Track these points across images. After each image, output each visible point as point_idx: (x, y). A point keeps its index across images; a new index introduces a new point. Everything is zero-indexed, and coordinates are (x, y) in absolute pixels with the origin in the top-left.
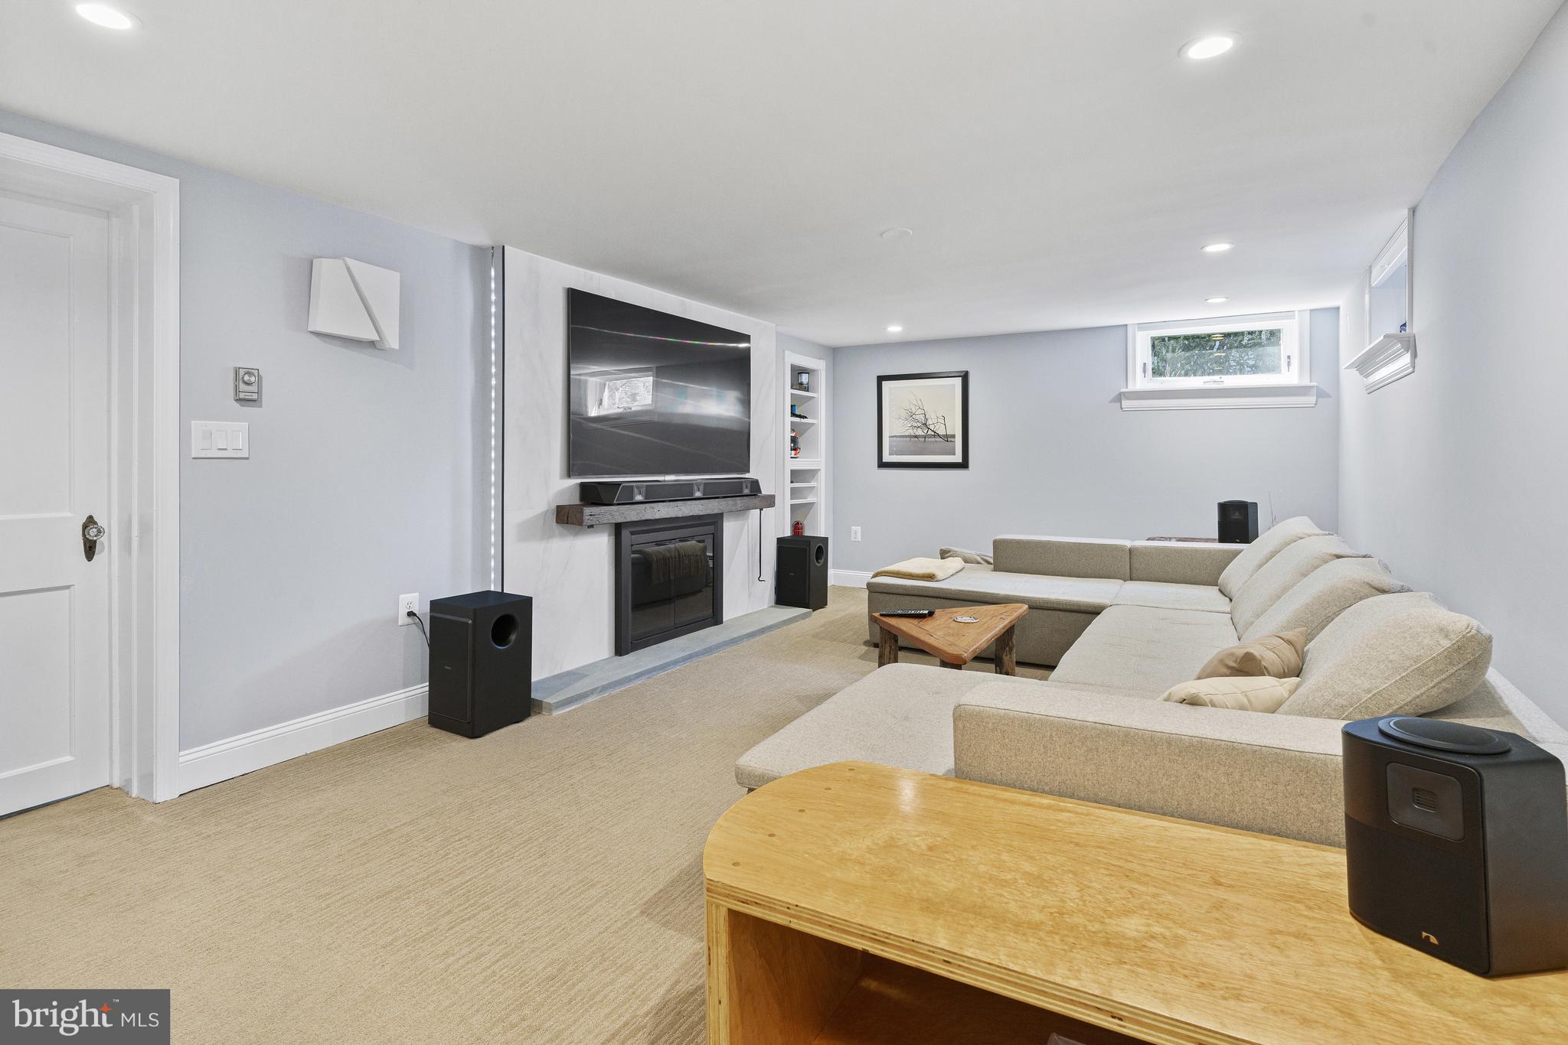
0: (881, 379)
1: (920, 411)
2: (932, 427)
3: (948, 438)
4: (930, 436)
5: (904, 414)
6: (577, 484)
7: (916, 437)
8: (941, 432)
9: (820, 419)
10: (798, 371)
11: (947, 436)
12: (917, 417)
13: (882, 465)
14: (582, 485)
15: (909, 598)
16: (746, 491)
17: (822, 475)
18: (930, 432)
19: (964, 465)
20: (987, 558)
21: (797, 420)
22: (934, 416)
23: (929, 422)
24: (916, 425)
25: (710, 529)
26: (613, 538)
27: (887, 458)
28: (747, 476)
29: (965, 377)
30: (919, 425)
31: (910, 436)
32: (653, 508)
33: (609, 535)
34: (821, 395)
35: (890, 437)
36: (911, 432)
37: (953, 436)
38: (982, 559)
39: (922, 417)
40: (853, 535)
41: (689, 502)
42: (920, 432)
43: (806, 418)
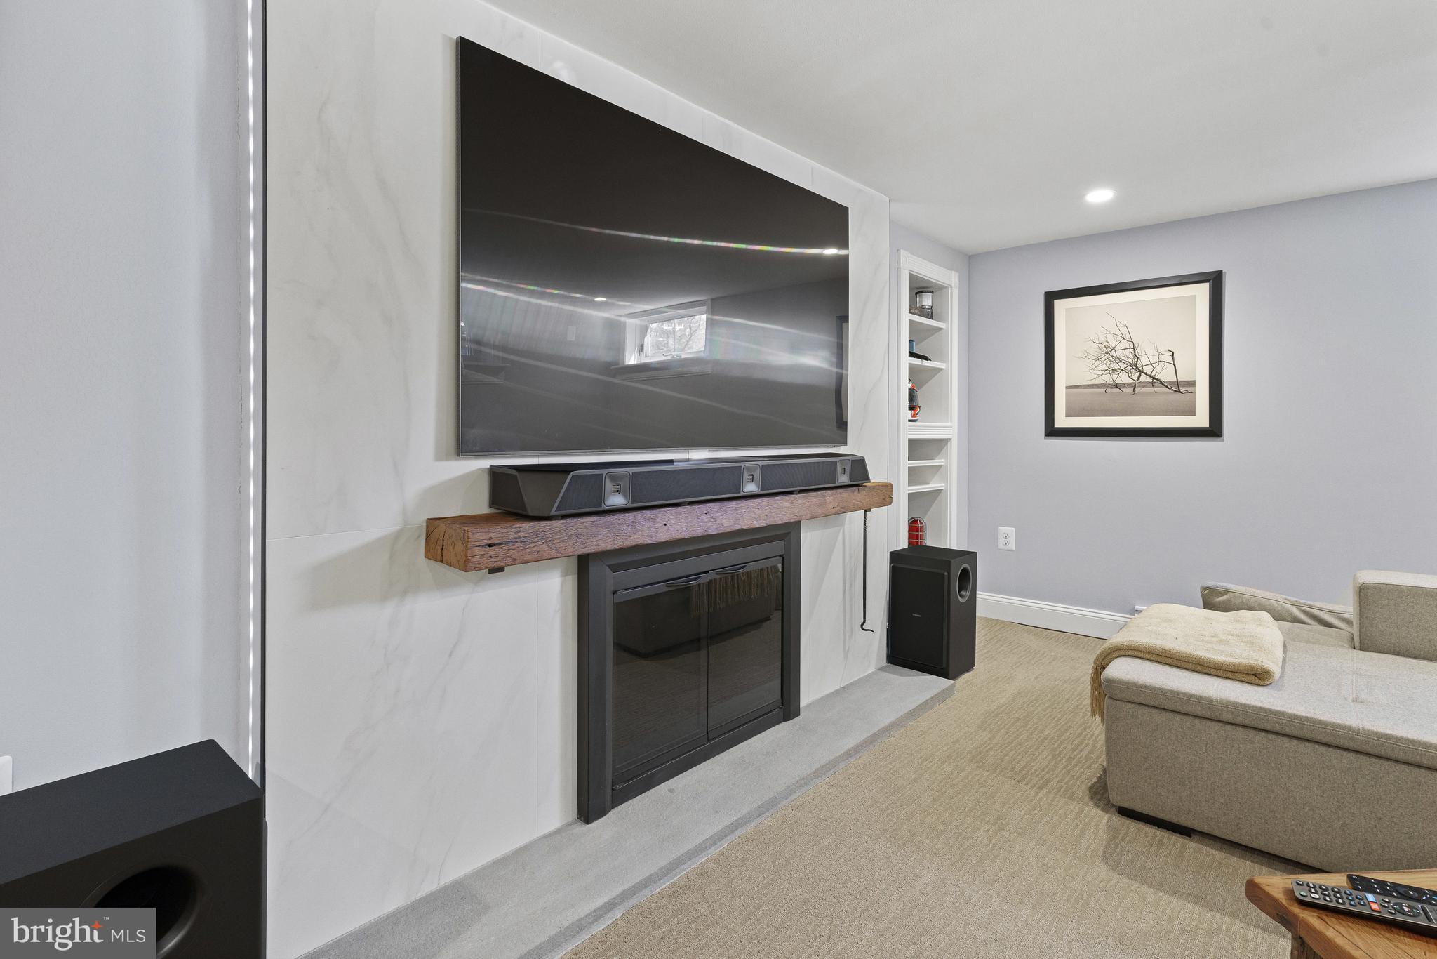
0: (1051, 297)
1: (1124, 344)
2: (1147, 369)
3: (1182, 387)
4: (1145, 385)
5: (1094, 350)
6: (483, 470)
7: (1116, 386)
8: (1167, 375)
9: (951, 364)
10: (919, 288)
11: (1177, 383)
12: (1120, 354)
13: (1052, 431)
14: (494, 473)
16: (843, 479)
17: (953, 449)
18: (1143, 378)
19: (1214, 430)
20: (1316, 612)
21: (917, 361)
22: (1152, 352)
23: (1144, 361)
24: (1117, 367)
25: (778, 547)
26: (572, 582)
27: (1061, 421)
28: (842, 450)
29: (1216, 281)
30: (1123, 366)
31: (1106, 386)
32: (654, 519)
33: (565, 575)
34: (952, 326)
35: (1067, 388)
36: (1108, 379)
37: (1192, 383)
38: (1305, 613)
39: (1129, 354)
40: (1001, 540)
41: (733, 504)
42: (1124, 378)
43: (927, 359)
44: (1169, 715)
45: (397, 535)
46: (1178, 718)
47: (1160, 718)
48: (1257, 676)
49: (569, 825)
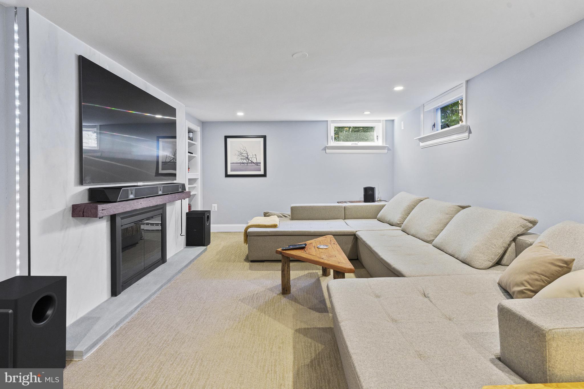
0: (226, 137)
1: (245, 152)
2: (250, 159)
3: (258, 164)
4: (250, 163)
5: (237, 153)
6: (86, 189)
7: (243, 163)
8: (255, 161)
9: (198, 155)
10: (190, 131)
11: (257, 163)
12: (244, 155)
13: (227, 176)
14: (91, 191)
15: (269, 237)
16: (180, 190)
17: (199, 182)
18: (249, 161)
19: (265, 175)
20: (285, 215)
21: (190, 154)
22: (251, 155)
23: (249, 157)
24: (243, 158)
25: (160, 211)
26: (109, 223)
27: (229, 173)
28: (175, 182)
29: (265, 137)
30: (245, 158)
31: (240, 163)
32: (138, 202)
33: (107, 221)
34: (198, 143)
35: (231, 163)
36: (241, 161)
37: (260, 163)
38: (283, 215)
39: (246, 155)
40: (213, 208)
41: (156, 197)
42: (245, 161)
43: (192, 153)
44: (260, 237)
45: (65, 210)
46: (262, 237)
47: (259, 238)
48: (275, 226)
49: (109, 299)
